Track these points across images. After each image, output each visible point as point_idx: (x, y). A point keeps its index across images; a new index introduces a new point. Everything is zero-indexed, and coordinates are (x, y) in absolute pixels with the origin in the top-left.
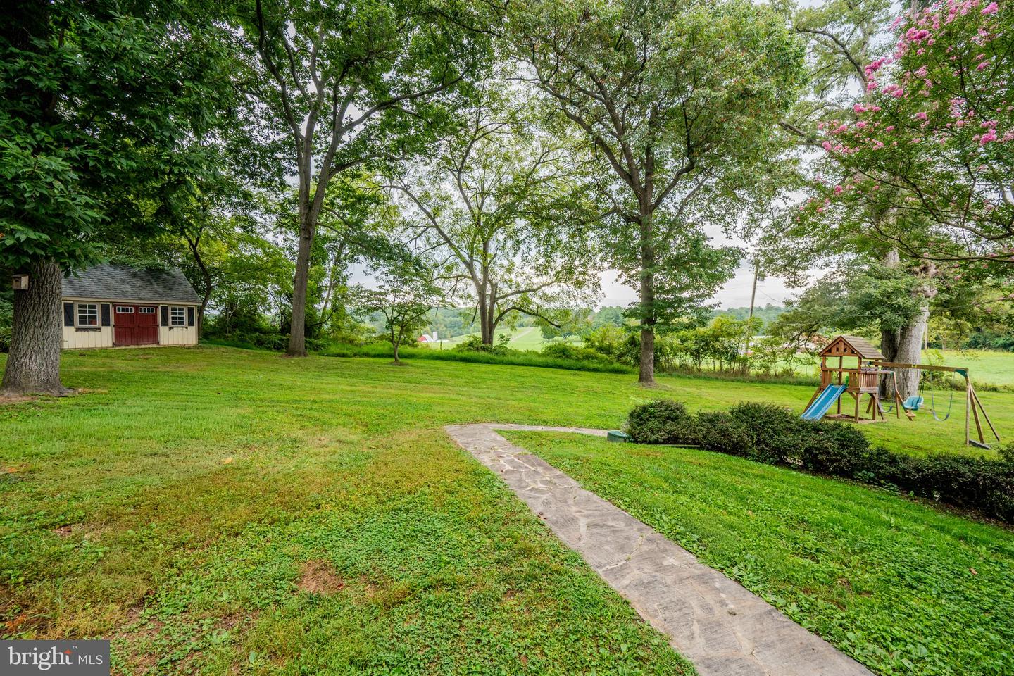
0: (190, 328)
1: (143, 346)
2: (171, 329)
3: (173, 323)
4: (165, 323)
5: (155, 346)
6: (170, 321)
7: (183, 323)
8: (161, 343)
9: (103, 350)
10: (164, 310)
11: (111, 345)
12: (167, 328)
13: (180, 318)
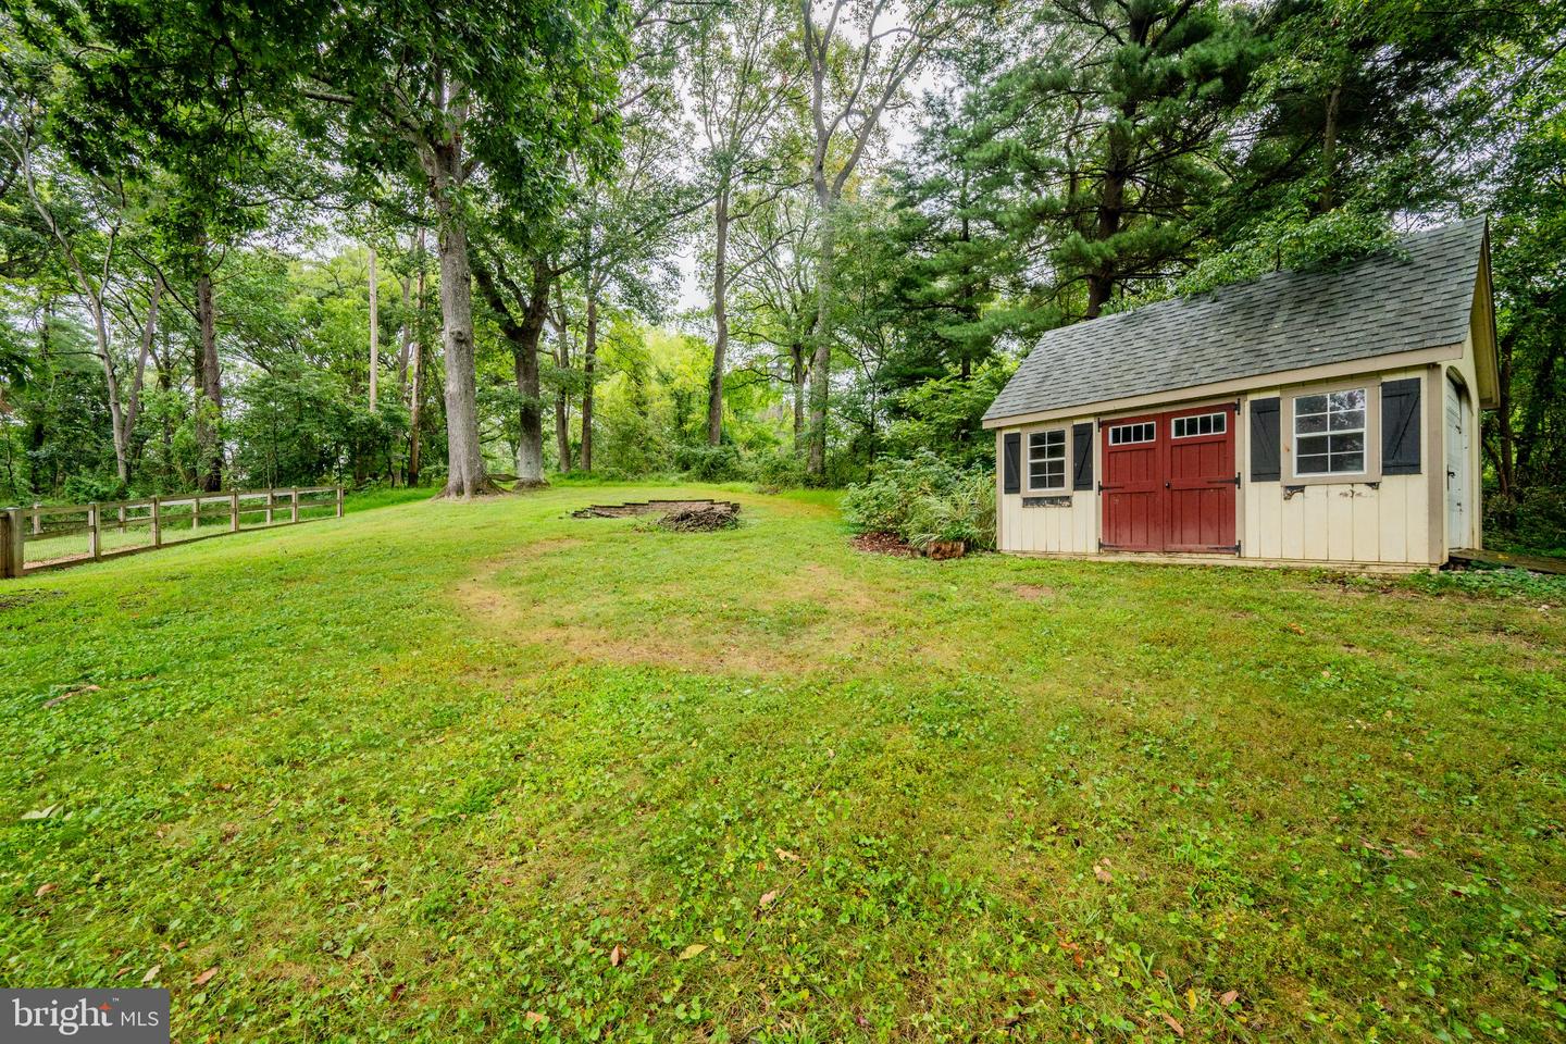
0: (1394, 484)
1: (1185, 559)
2: (1293, 490)
3: (1304, 466)
4: (1266, 469)
5: (1226, 560)
6: (1289, 457)
7: (1356, 461)
8: (1250, 550)
9: (1079, 562)
10: (1266, 414)
11: (1093, 548)
12: (1273, 489)
13: (1339, 442)
